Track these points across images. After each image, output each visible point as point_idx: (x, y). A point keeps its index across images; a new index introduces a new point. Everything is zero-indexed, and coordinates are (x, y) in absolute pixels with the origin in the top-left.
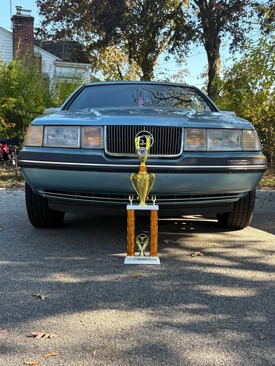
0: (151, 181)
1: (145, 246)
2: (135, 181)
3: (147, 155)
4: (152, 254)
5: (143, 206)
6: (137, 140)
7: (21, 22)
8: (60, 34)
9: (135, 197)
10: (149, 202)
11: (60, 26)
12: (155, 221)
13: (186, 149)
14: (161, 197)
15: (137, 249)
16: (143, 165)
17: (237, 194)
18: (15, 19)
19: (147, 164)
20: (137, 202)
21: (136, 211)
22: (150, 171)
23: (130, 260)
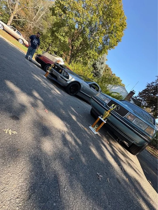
0: (109, 115)
1: (97, 128)
2: (105, 112)
3: (112, 109)
4: (96, 131)
5: (102, 119)
6: (113, 105)
7: (132, 93)
8: (139, 99)
9: (103, 116)
10: (104, 120)
11: (141, 99)
12: (102, 125)
13: (126, 117)
14: (108, 121)
15: (94, 127)
16: (110, 111)
17: (133, 141)
18: (131, 92)
19: (111, 111)
20: (102, 117)
21: (100, 119)
22: (110, 113)
23: (91, 127)
